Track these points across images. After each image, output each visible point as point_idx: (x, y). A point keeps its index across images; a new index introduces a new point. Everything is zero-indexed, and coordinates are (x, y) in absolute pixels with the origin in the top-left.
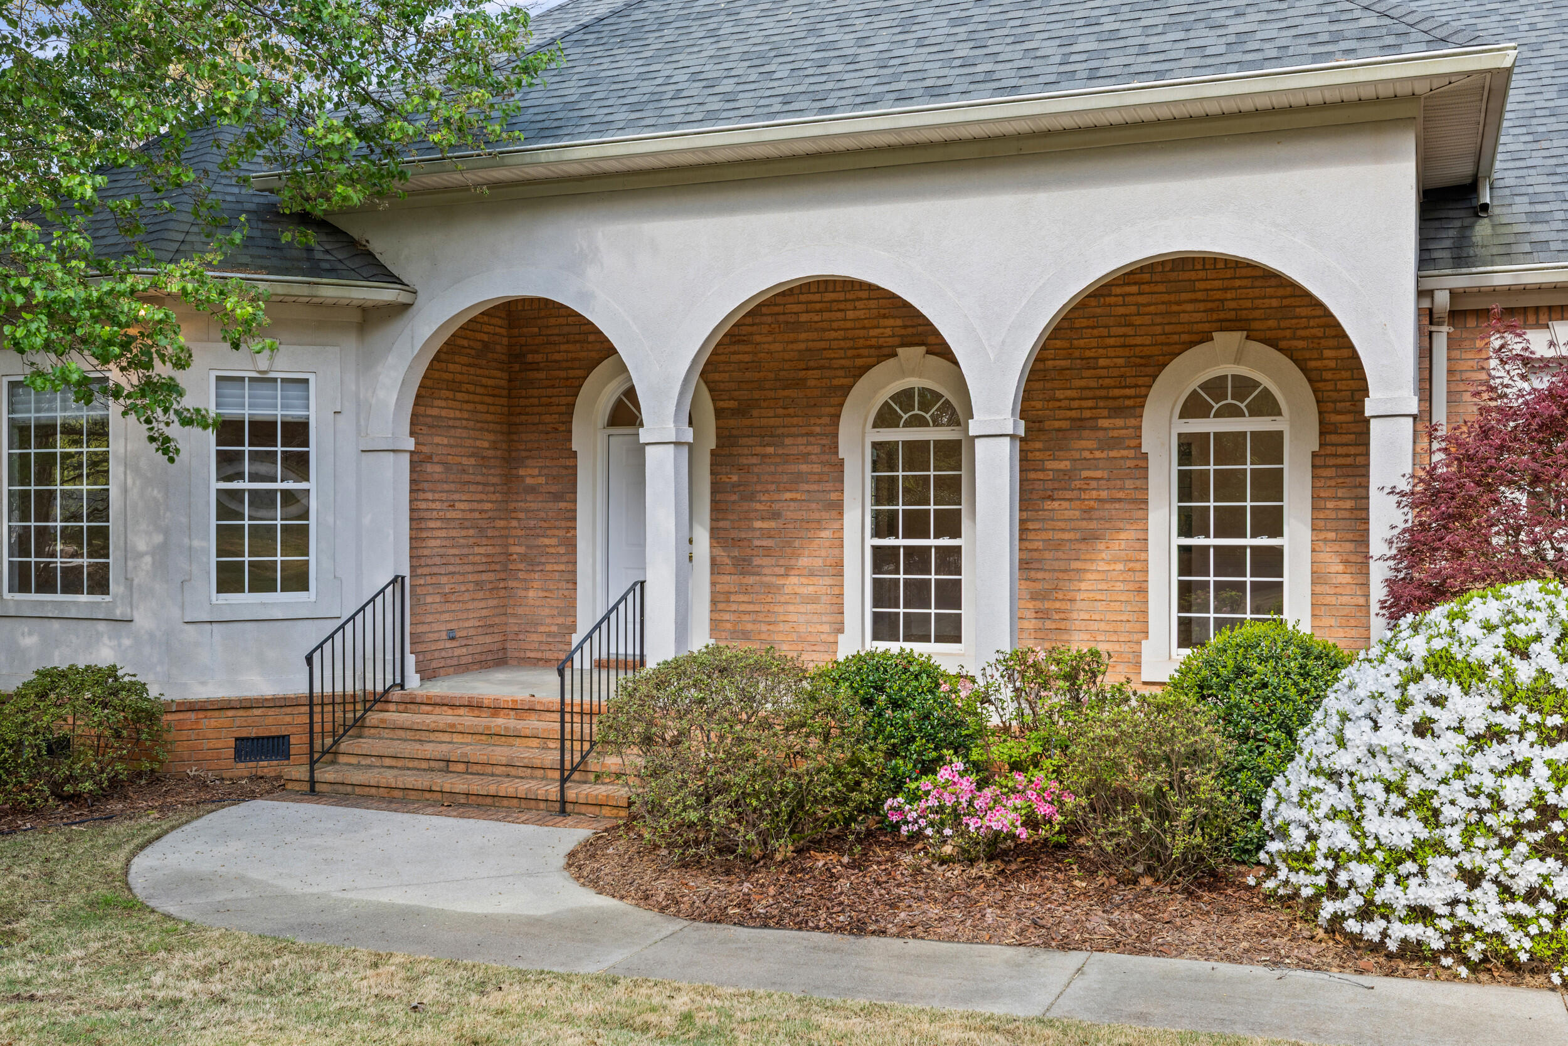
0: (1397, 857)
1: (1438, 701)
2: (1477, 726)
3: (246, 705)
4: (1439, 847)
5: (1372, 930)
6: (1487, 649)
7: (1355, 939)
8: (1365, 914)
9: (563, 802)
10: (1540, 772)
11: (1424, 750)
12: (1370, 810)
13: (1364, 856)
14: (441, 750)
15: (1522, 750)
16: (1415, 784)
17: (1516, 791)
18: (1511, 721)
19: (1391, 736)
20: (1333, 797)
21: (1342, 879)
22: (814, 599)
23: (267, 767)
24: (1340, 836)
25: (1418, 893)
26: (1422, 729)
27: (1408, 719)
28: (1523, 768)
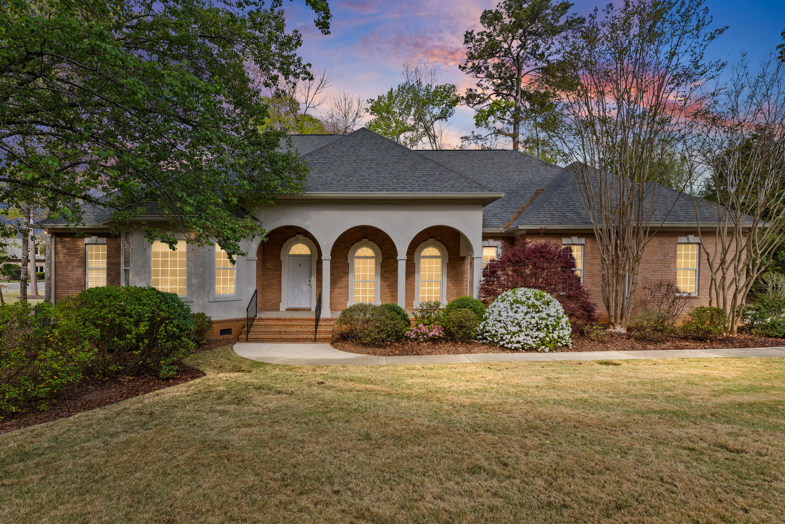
0: (514, 333)
1: (518, 308)
2: (525, 311)
3: (223, 322)
4: (522, 331)
5: (509, 346)
6: (524, 299)
7: (507, 348)
8: (508, 343)
9: (315, 338)
10: (537, 318)
11: (517, 316)
12: (509, 326)
13: (508, 334)
14: (278, 330)
15: (533, 315)
16: (516, 321)
17: (533, 321)
18: (531, 310)
19: (511, 313)
20: (499, 325)
21: (504, 338)
22: (341, 294)
23: (227, 336)
24: (504, 331)
25: (518, 339)
26: (516, 312)
27: (514, 310)
28: (534, 318)
